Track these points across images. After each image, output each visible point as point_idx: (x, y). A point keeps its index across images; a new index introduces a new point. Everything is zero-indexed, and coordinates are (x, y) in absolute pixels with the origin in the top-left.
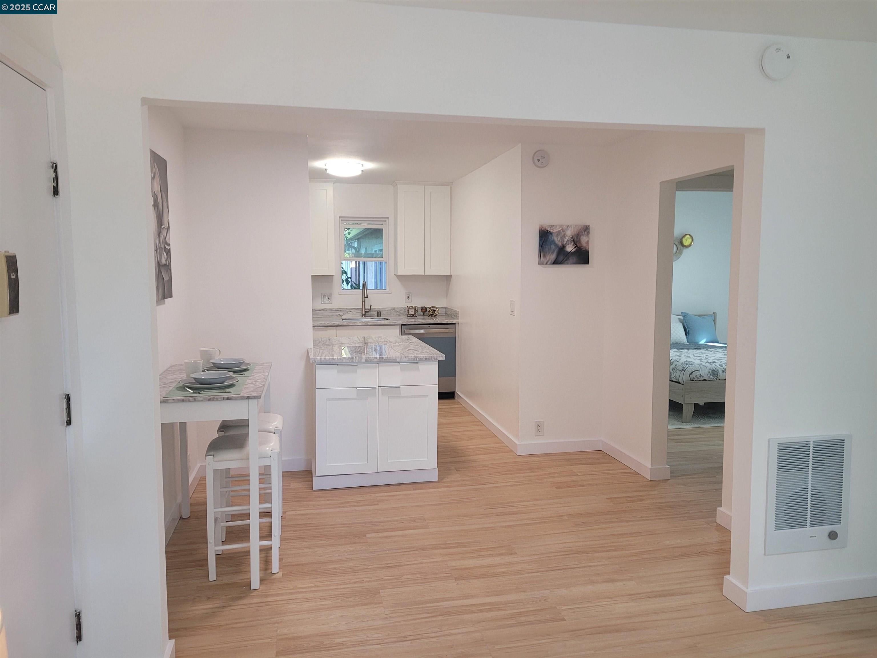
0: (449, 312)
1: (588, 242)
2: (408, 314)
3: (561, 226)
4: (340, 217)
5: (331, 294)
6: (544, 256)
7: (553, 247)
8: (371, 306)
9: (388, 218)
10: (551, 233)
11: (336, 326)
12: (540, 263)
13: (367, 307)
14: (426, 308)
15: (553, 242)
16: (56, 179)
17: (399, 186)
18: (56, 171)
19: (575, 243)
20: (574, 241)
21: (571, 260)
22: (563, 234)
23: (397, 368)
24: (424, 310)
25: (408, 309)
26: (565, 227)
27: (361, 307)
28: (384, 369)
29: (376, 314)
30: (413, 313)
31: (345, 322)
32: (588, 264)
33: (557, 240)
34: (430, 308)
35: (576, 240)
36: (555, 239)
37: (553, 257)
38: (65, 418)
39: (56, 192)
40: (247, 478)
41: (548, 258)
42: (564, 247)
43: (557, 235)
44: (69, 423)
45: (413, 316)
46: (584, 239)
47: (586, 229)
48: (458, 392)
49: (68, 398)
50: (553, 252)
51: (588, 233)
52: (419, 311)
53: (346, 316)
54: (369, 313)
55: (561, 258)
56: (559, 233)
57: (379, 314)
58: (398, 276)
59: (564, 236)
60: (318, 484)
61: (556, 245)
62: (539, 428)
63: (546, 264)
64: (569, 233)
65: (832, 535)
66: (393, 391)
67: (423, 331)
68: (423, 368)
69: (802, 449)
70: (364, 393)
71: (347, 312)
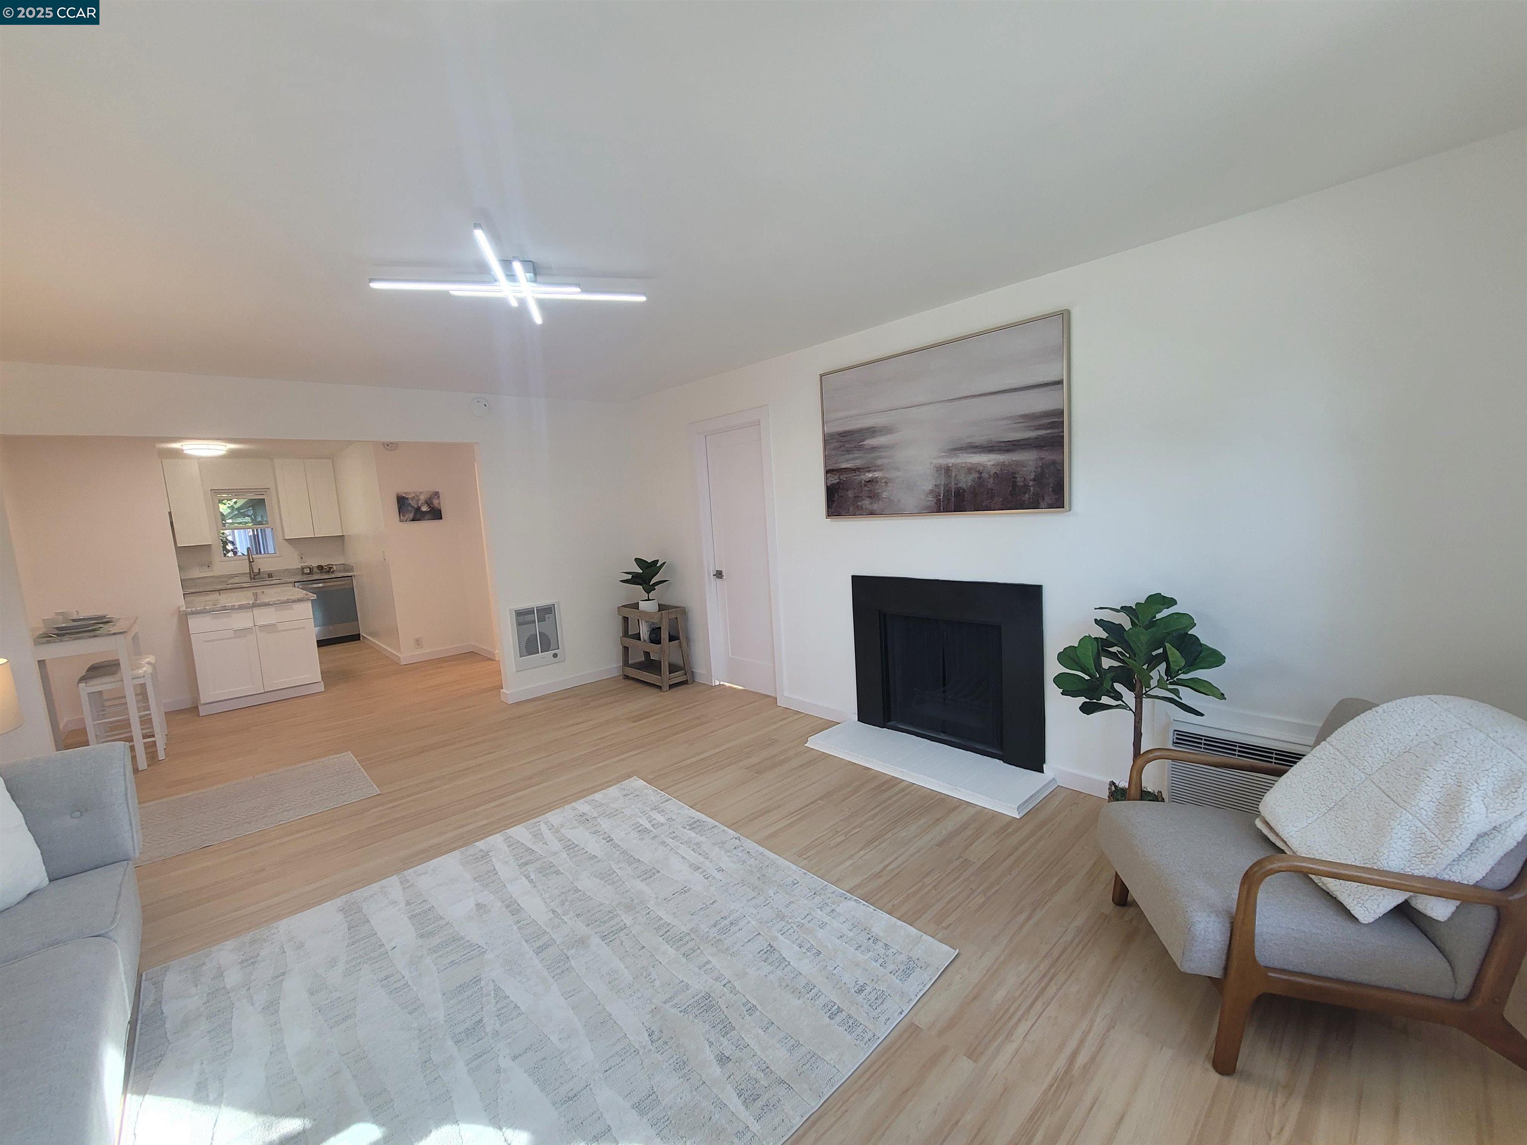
0: (347, 568)
1: (439, 503)
2: (303, 573)
3: (415, 493)
4: (211, 490)
5: (211, 562)
6: (403, 516)
7: (410, 508)
8: (259, 569)
9: (268, 489)
10: (407, 499)
11: (218, 590)
12: (401, 521)
13: (256, 571)
14: (322, 566)
15: (410, 504)
17: (275, 460)
19: (428, 505)
20: (427, 503)
21: (427, 517)
22: (417, 498)
23: (272, 610)
24: (320, 568)
25: (303, 568)
26: (418, 493)
27: (248, 572)
28: (257, 611)
29: (267, 576)
30: (308, 572)
31: (229, 586)
32: (441, 518)
33: (413, 503)
34: (326, 566)
35: (428, 502)
36: (411, 502)
37: (411, 516)
40: (122, 701)
41: (407, 516)
42: (419, 508)
43: (413, 500)
45: (308, 574)
46: (435, 502)
47: (437, 494)
48: (362, 634)
50: (411, 512)
51: (439, 497)
52: (316, 570)
53: (231, 581)
54: (258, 576)
55: (418, 516)
56: (413, 498)
57: (270, 575)
58: (289, 541)
59: (418, 500)
60: (203, 711)
61: (413, 507)
62: (418, 643)
63: (406, 521)
64: (423, 498)
65: (555, 655)
66: (270, 628)
67: (321, 585)
68: (297, 606)
69: (530, 612)
70: (241, 633)
71: (233, 578)
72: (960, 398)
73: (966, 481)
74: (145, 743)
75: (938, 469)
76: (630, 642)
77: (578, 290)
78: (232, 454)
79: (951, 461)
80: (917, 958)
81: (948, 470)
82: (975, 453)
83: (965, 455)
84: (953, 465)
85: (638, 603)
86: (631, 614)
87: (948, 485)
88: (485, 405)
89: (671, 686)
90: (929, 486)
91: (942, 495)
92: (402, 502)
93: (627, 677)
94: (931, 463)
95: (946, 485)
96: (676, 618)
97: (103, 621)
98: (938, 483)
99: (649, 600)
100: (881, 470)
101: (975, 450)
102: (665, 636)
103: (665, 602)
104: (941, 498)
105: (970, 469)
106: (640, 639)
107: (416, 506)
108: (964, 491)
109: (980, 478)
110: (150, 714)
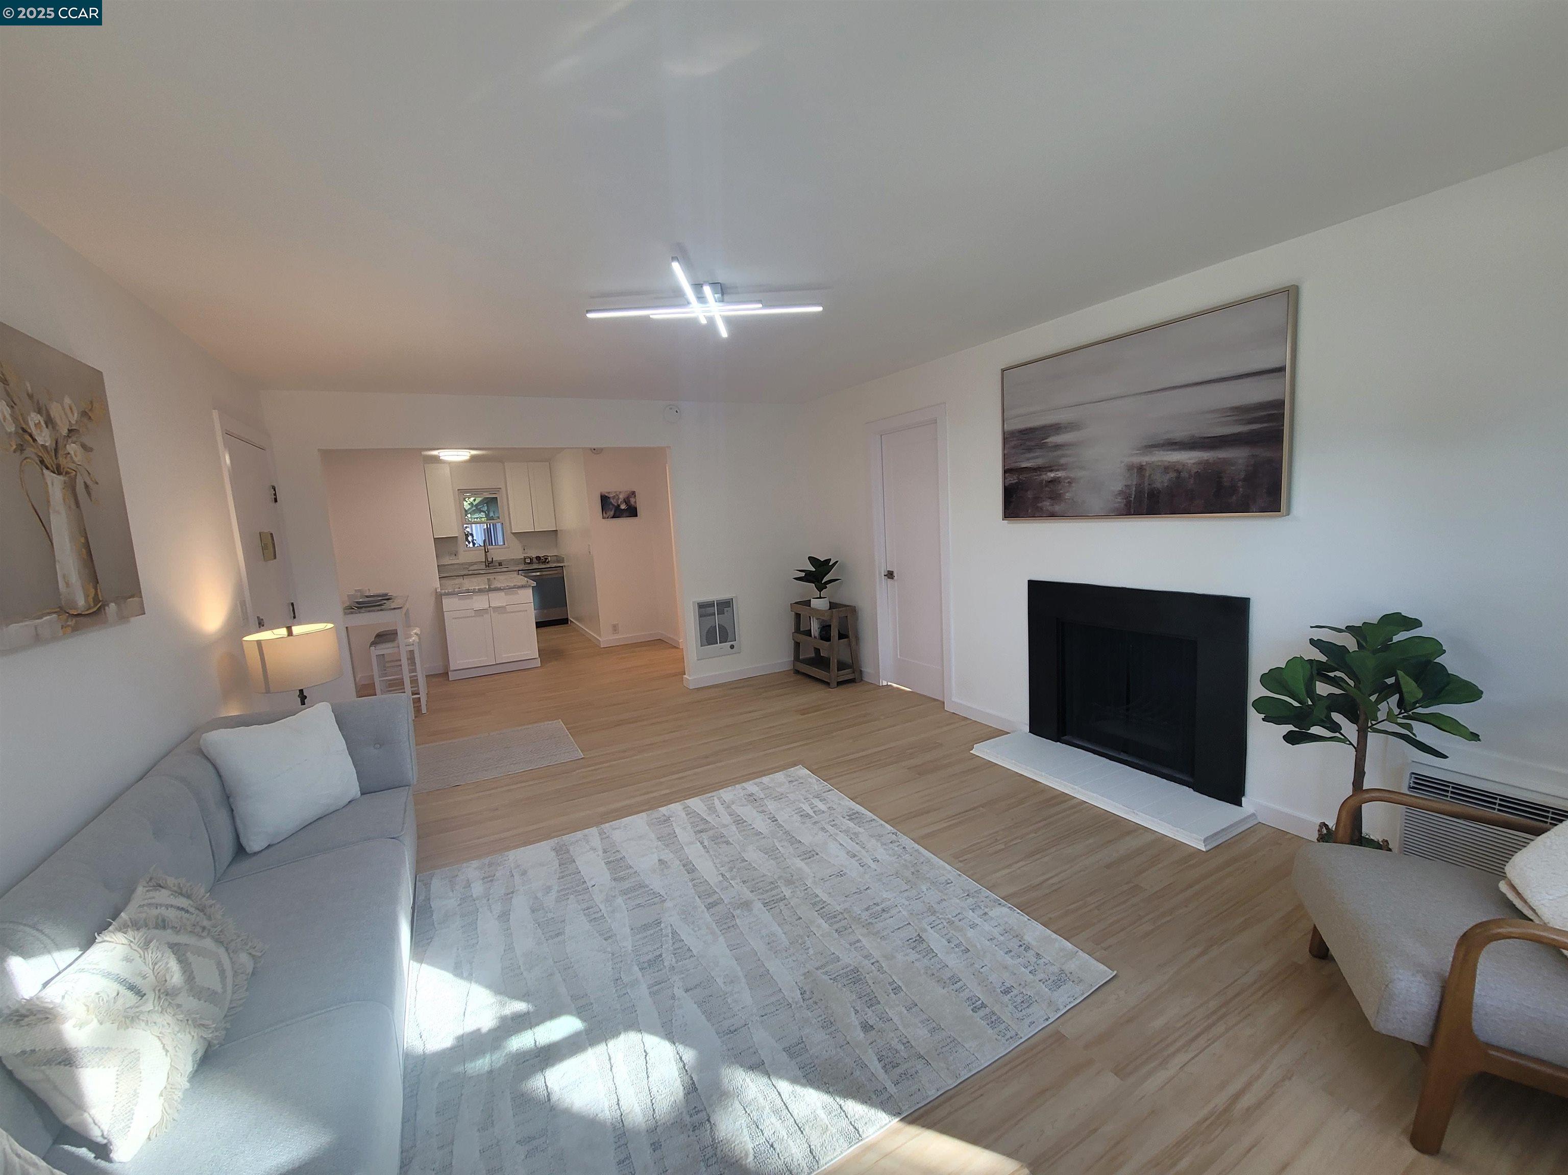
0: (559, 559)
1: (635, 502)
2: (525, 563)
3: (615, 492)
4: (458, 490)
5: (457, 552)
6: (606, 513)
7: (611, 506)
8: (492, 559)
9: (500, 488)
10: (609, 498)
11: (463, 576)
12: (603, 518)
13: (490, 560)
14: (540, 557)
15: (611, 503)
16: (275, 494)
17: (506, 464)
18: (275, 490)
19: (626, 503)
21: (625, 515)
22: (617, 497)
23: (502, 594)
24: (538, 558)
25: (525, 558)
26: (618, 493)
27: (484, 560)
28: (492, 595)
29: (498, 564)
30: (529, 561)
31: (471, 572)
32: (637, 516)
33: (613, 501)
34: (543, 557)
35: (627, 501)
36: (612, 501)
37: (612, 513)
38: (292, 615)
39: (276, 500)
40: (398, 663)
41: (608, 514)
42: (619, 506)
43: (613, 499)
44: (294, 617)
45: (529, 563)
46: (632, 500)
47: (633, 493)
48: (570, 618)
49: (292, 604)
50: (611, 511)
51: (635, 496)
52: (535, 560)
53: (471, 568)
54: (492, 564)
55: (617, 514)
56: (614, 497)
57: (500, 564)
58: (514, 534)
59: (618, 499)
60: (452, 677)
61: (613, 505)
62: (615, 628)
63: (608, 518)
64: (621, 497)
65: (732, 647)
66: (500, 610)
67: (538, 574)
68: (521, 592)
69: (711, 604)
70: (480, 612)
71: (472, 565)
72: (1159, 390)
73: (1161, 481)
74: (413, 699)
75: (1130, 468)
76: (802, 638)
77: (761, 306)
78: (473, 459)
79: (1145, 459)
80: (1071, 971)
81: (1141, 469)
82: (1174, 450)
83: (1162, 453)
84: (1147, 463)
85: (810, 600)
86: (803, 611)
87: (1140, 485)
88: (677, 412)
89: (840, 684)
90: (1119, 486)
91: (1133, 496)
92: (605, 500)
93: (797, 672)
94: (1122, 462)
95: (1138, 486)
96: (847, 617)
97: (387, 598)
98: (1129, 483)
99: (820, 598)
100: (1064, 470)
101: (1174, 447)
102: (834, 633)
103: (836, 600)
104: (1132, 499)
105: (1167, 469)
106: (811, 636)
107: (616, 505)
108: (1159, 492)
109: (1178, 478)
110: (416, 676)
